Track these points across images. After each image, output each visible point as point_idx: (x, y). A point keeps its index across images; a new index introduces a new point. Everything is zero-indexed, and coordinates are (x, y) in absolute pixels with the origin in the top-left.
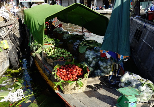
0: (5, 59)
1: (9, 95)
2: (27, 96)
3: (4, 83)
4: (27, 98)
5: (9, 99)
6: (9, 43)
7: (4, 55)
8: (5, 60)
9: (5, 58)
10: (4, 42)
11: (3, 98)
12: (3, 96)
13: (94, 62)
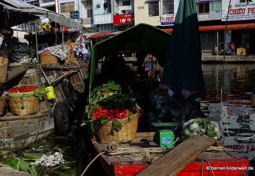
0: (46, 114)
1: (42, 159)
2: (67, 162)
3: (41, 148)
4: (67, 164)
5: (42, 163)
6: (60, 95)
7: (46, 108)
8: (47, 116)
9: (47, 112)
10: (49, 90)
11: (34, 161)
12: (34, 158)
13: (163, 111)
